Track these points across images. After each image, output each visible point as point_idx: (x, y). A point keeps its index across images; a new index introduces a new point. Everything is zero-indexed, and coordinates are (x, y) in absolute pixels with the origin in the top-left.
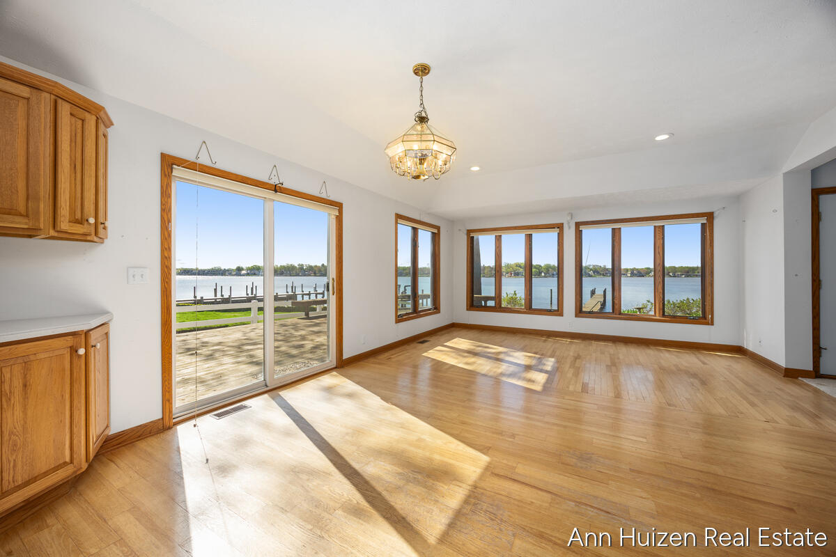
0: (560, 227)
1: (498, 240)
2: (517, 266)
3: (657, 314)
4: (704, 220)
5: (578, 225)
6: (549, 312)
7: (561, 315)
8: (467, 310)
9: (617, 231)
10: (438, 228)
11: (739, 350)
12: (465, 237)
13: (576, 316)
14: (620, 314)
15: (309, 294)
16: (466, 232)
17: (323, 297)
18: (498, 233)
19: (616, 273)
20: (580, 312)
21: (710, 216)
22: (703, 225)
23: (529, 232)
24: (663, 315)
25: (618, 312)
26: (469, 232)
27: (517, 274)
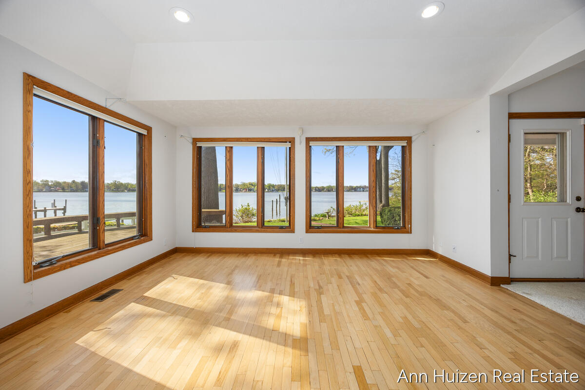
0: (292, 141)
1: (229, 151)
2: (250, 184)
3: (372, 226)
4: (404, 143)
5: (308, 140)
6: (281, 229)
7: (293, 231)
8: (193, 231)
9: (341, 148)
10: (149, 129)
11: (428, 253)
12: (191, 147)
13: (307, 232)
14: (344, 227)
15: (45, 211)
16: (191, 141)
17: (64, 213)
18: (229, 144)
19: (340, 188)
20: (310, 228)
21: (409, 140)
22: (403, 147)
23: (261, 145)
24: (377, 227)
25: (342, 226)
26: (195, 141)
27: (250, 190)
